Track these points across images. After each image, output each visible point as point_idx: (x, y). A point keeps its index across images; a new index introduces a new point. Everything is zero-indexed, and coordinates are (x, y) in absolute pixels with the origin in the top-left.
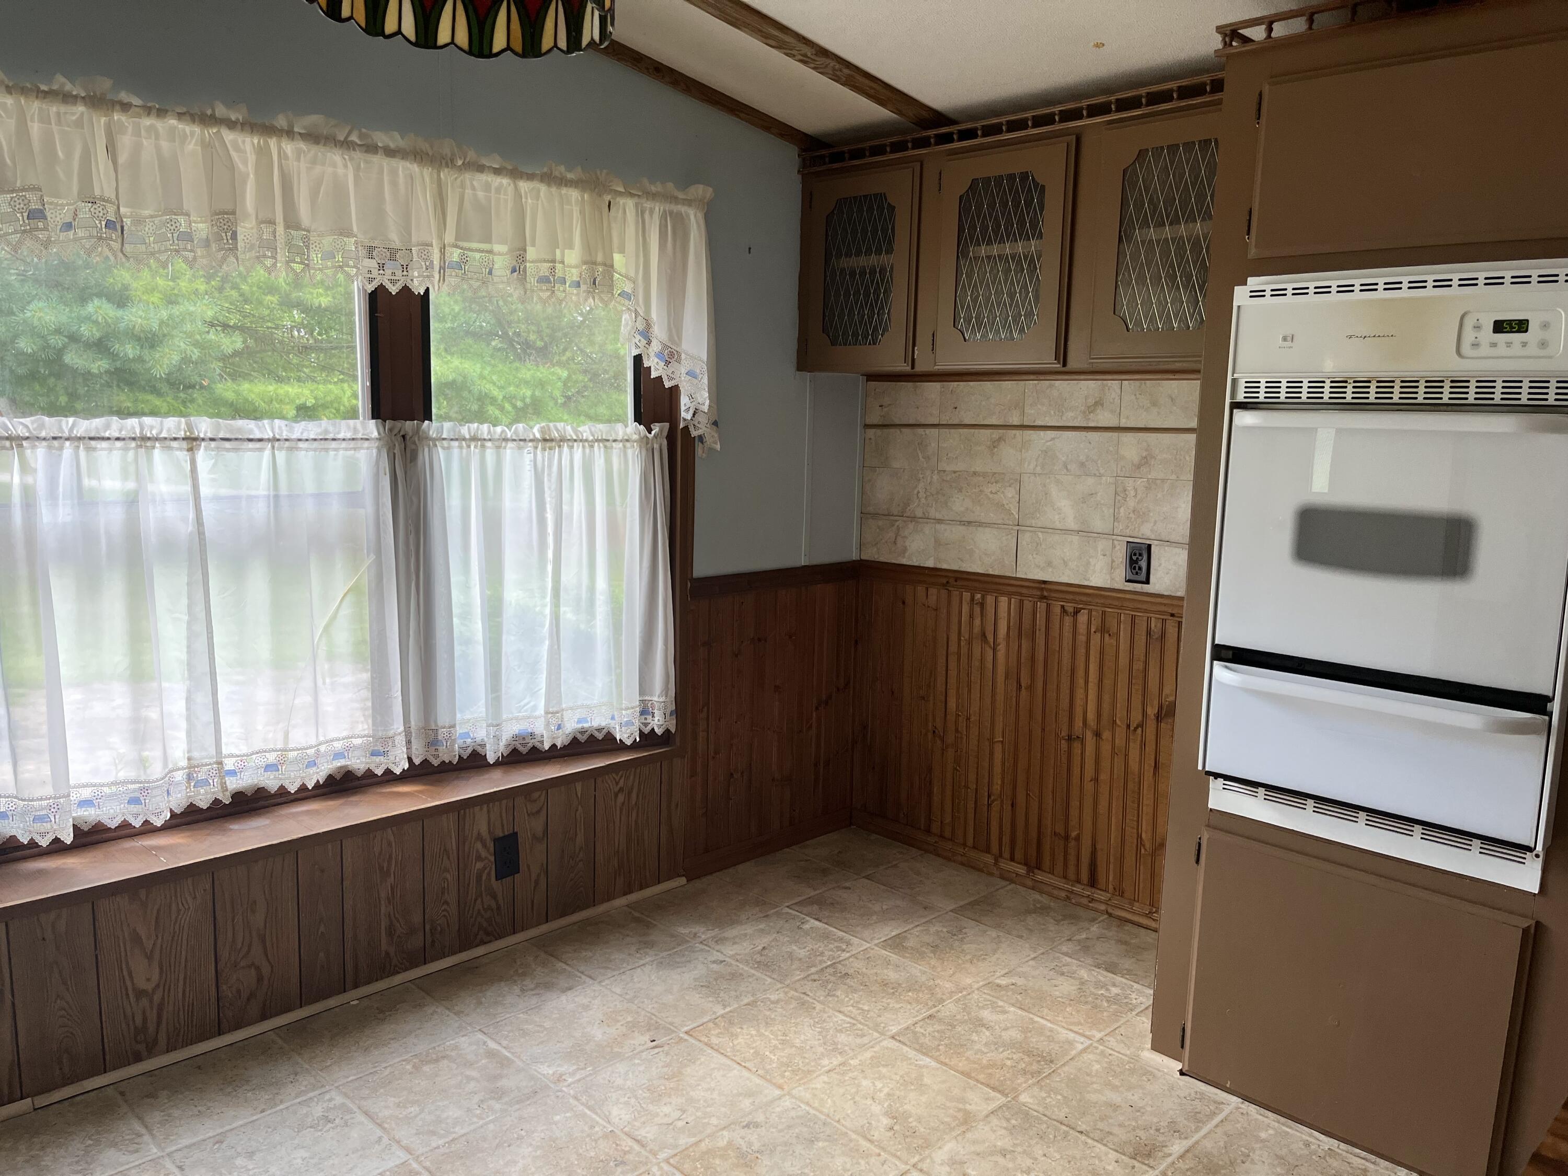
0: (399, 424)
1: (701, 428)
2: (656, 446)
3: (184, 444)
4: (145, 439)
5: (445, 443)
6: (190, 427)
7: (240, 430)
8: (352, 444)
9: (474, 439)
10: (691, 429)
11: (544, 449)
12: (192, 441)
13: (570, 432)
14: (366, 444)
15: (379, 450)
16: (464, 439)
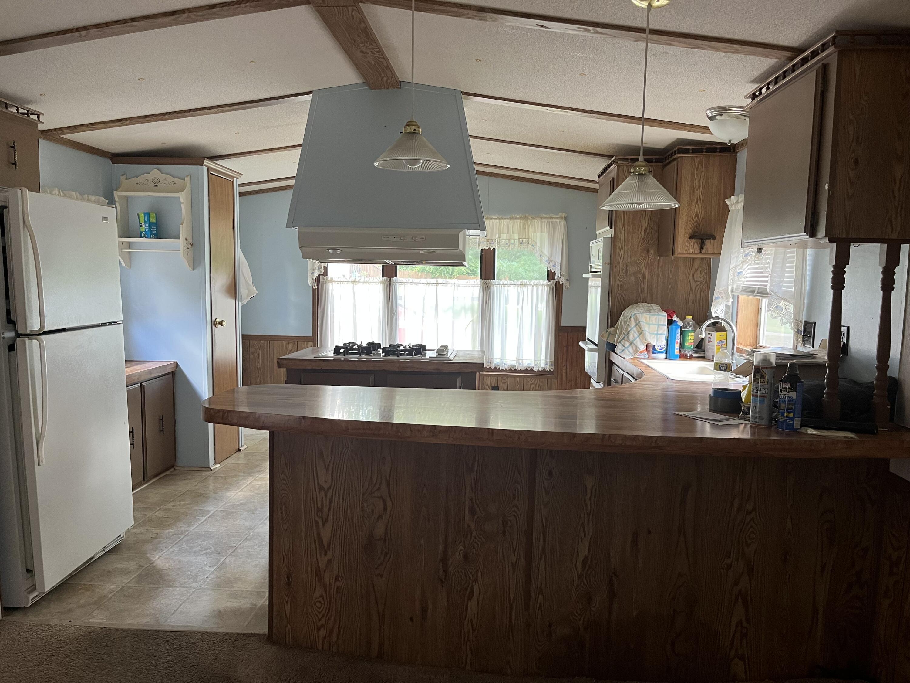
0: (485, 281)
1: (563, 281)
2: (551, 287)
3: (435, 284)
4: (428, 283)
5: (496, 285)
6: (437, 281)
7: (448, 282)
8: (473, 285)
9: (503, 284)
10: (560, 281)
11: (520, 287)
12: (437, 284)
13: (528, 283)
14: (477, 285)
15: (480, 287)
16: (500, 284)
